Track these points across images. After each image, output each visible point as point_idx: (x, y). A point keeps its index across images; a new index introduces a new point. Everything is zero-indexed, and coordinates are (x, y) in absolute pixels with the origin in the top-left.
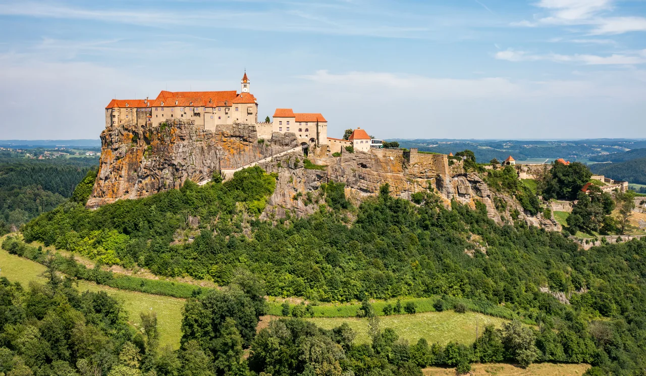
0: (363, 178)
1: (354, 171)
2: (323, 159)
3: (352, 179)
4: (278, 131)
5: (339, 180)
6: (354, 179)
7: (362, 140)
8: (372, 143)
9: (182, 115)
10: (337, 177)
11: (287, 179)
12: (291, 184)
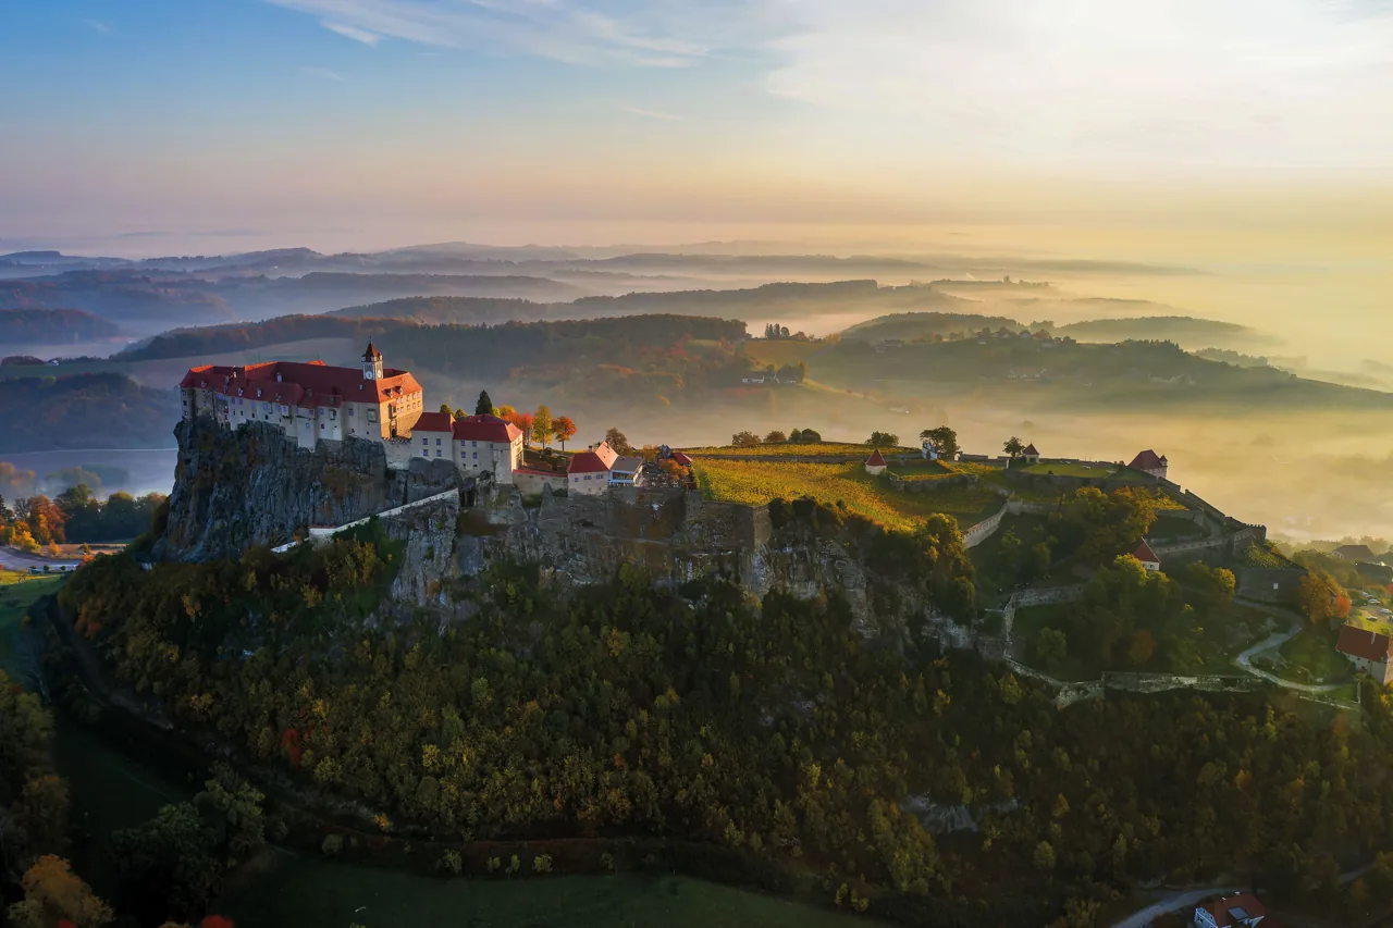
0: (580, 551)
1: (562, 536)
2: (503, 513)
3: (556, 552)
4: (421, 456)
5: (528, 557)
6: (561, 552)
7: (588, 474)
8: (614, 478)
9: (267, 417)
10: (523, 549)
11: (424, 552)
12: (429, 562)
